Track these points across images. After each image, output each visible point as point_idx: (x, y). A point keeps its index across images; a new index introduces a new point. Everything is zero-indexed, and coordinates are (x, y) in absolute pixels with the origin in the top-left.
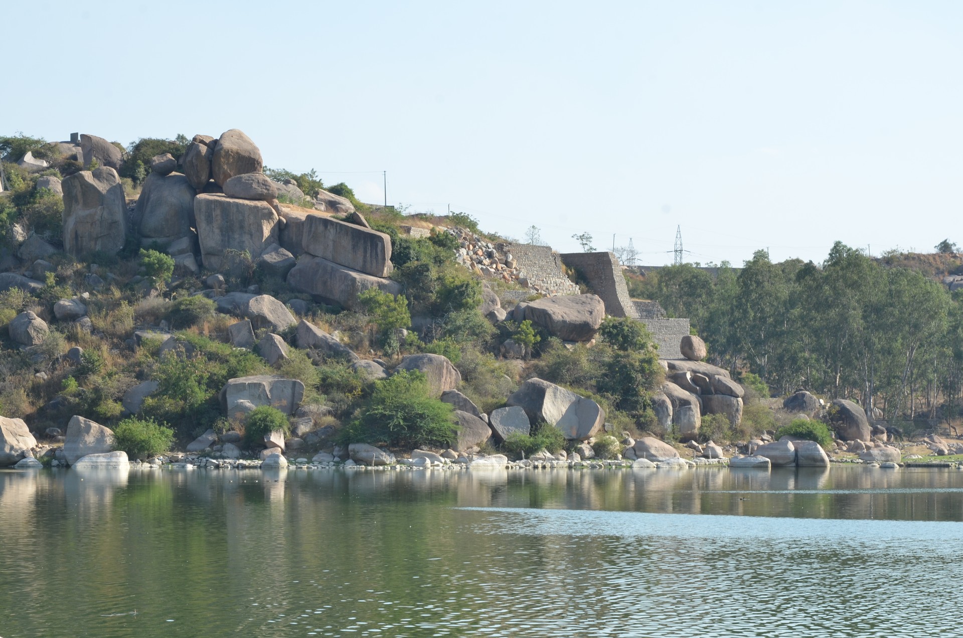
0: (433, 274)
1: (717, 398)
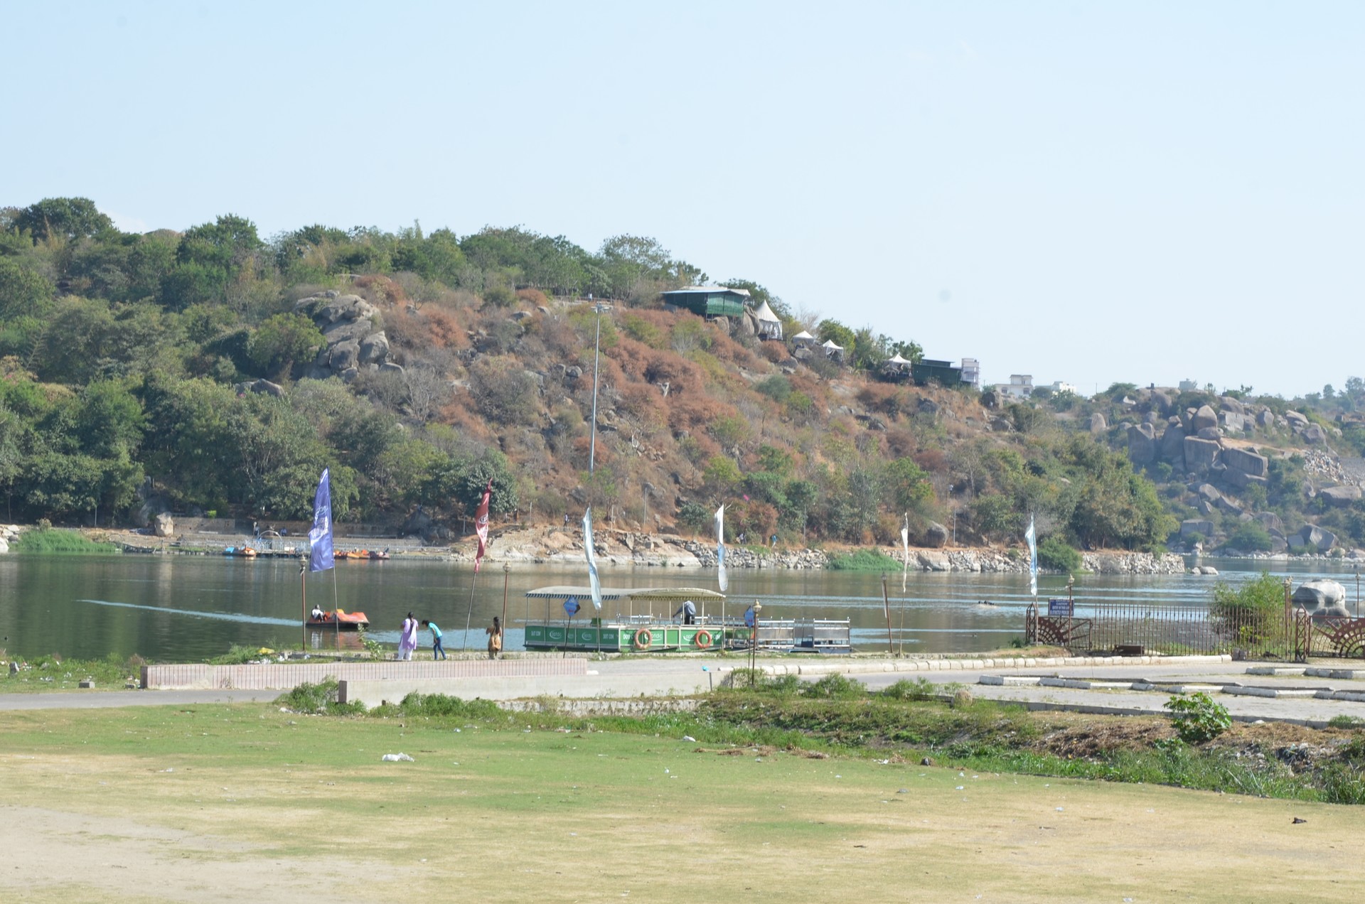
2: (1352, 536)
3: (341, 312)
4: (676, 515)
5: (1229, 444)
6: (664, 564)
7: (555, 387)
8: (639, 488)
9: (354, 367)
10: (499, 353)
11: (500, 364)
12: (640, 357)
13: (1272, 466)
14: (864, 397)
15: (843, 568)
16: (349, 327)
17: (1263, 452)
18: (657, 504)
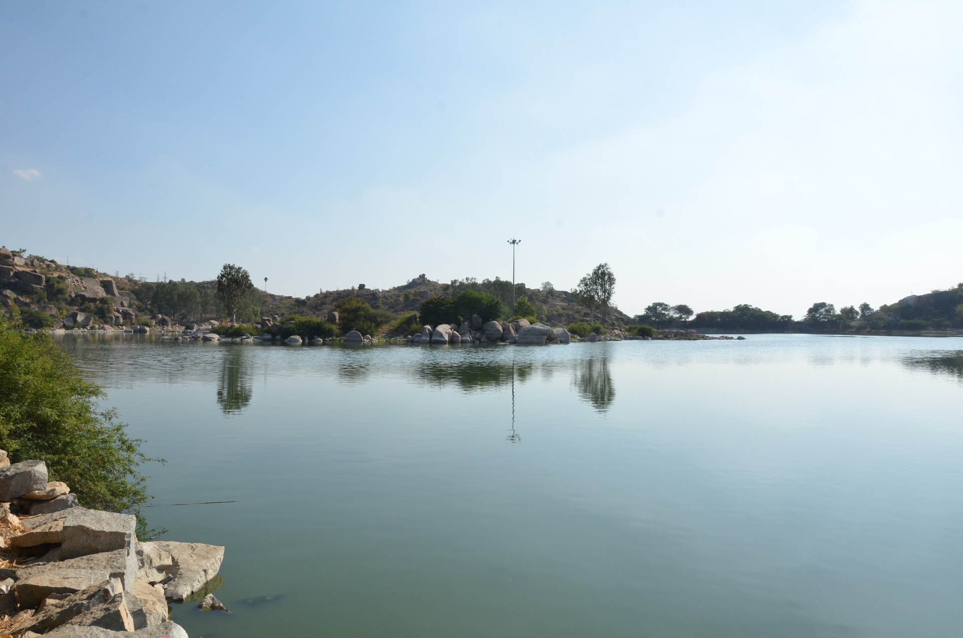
0: (56, 285)
1: (128, 316)
2: (100, 318)
5: (20, 269)
13: (48, 280)
17: (40, 273)
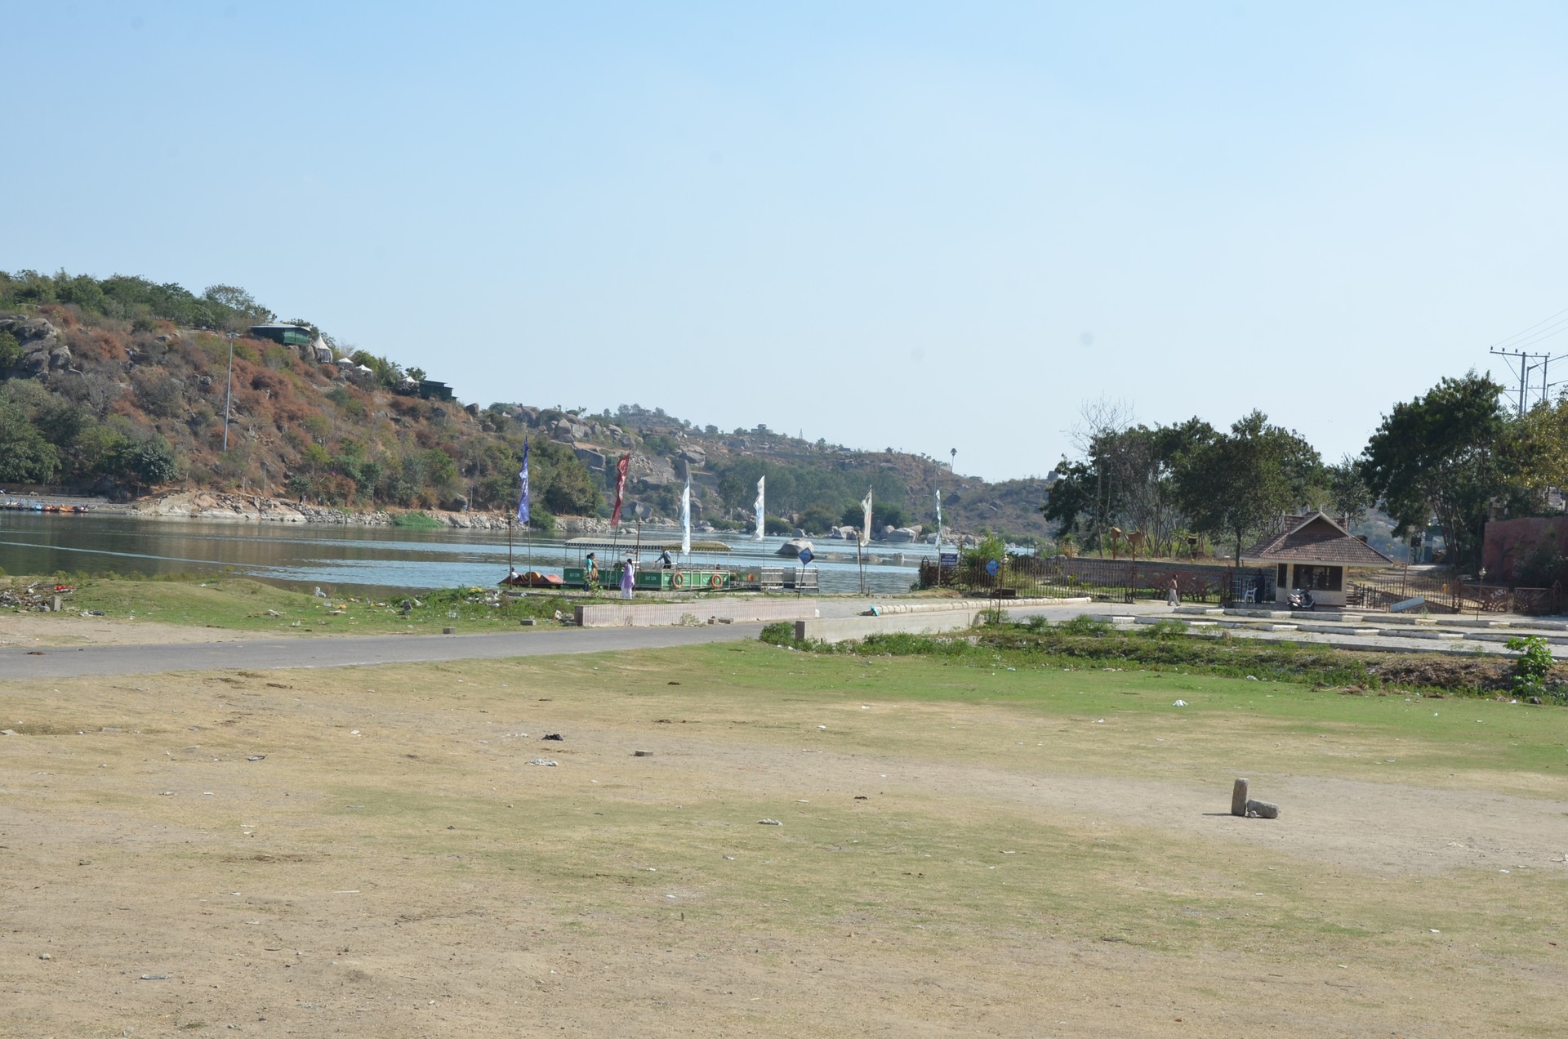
2: (662, 509)
3: (33, 330)
4: (285, 485)
5: (579, 446)
6: (282, 520)
7: (193, 392)
8: (259, 465)
9: (46, 372)
10: (151, 365)
11: (153, 373)
12: (249, 371)
13: (608, 461)
14: (395, 405)
15: (402, 525)
16: (40, 342)
17: (601, 451)
18: (272, 477)
